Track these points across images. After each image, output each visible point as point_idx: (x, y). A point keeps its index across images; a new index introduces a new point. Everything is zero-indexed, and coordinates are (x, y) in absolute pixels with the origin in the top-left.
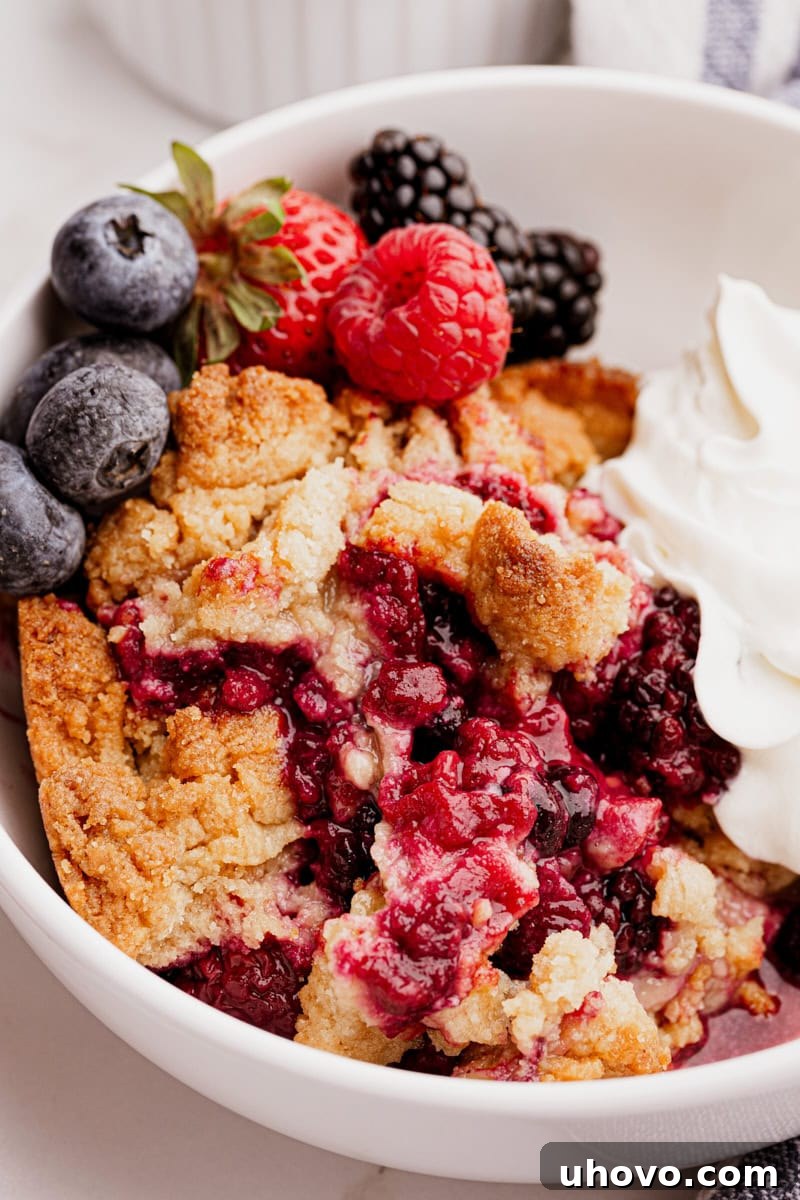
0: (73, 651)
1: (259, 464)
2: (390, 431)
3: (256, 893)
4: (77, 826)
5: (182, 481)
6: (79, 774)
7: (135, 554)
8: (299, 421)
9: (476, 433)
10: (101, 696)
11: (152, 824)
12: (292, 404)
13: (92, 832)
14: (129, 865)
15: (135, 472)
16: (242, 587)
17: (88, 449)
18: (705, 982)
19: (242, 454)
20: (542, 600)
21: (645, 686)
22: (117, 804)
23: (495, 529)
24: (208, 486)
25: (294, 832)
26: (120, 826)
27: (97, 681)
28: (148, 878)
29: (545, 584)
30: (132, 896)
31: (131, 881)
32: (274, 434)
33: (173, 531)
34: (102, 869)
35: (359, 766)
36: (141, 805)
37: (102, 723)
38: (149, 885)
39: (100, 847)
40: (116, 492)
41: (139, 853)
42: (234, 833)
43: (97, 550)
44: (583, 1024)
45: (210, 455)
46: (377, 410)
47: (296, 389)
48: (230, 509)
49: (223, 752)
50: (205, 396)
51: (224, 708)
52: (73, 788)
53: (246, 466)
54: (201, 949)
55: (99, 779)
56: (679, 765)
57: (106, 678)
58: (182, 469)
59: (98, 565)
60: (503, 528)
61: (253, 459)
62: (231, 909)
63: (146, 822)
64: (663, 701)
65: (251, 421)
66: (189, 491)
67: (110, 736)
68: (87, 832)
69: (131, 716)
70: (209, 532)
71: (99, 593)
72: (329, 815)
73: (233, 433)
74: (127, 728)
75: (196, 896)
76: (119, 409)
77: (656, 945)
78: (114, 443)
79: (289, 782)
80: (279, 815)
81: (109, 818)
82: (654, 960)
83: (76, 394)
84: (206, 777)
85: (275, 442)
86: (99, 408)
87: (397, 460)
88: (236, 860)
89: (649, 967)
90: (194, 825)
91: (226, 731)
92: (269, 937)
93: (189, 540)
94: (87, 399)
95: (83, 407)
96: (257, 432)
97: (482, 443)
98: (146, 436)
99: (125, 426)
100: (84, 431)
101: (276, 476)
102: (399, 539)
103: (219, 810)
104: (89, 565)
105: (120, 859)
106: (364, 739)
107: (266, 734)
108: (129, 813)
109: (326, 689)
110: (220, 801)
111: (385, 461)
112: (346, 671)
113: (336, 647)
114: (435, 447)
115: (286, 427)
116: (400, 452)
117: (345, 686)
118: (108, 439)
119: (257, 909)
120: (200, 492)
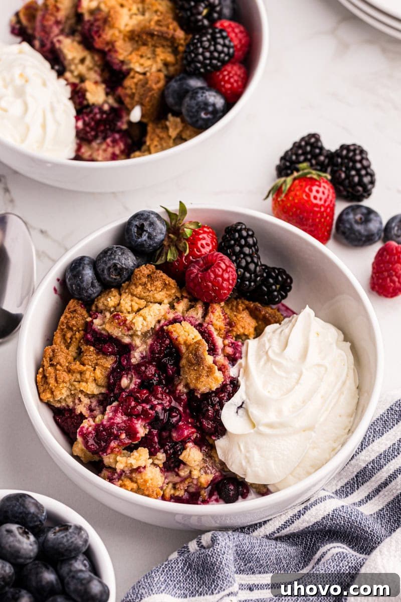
0: (76, 318)
1: (148, 296)
2: (190, 303)
3: (86, 401)
4: (49, 362)
5: (127, 291)
6: (57, 350)
7: (106, 303)
8: (165, 289)
9: (210, 314)
10: (77, 333)
11: (67, 370)
12: (166, 284)
13: (52, 365)
14: (54, 377)
15: (118, 277)
16: (119, 324)
17: (107, 259)
18: (189, 483)
19: (145, 291)
20: (196, 368)
21: (211, 400)
22: (61, 361)
24: (133, 295)
25: (103, 390)
26: (58, 367)
27: (78, 328)
28: (57, 383)
29: (199, 365)
30: (50, 385)
31: (52, 381)
32: (156, 290)
33: (117, 302)
34: (47, 375)
35: (125, 382)
36: (67, 364)
37: (74, 340)
38: (56, 385)
39: (50, 369)
41: (58, 376)
42: (87, 383)
43: (100, 297)
44: (137, 473)
45: (136, 288)
46: (188, 296)
47: (169, 281)
48: (134, 303)
49: (95, 362)
50: (141, 272)
51: (102, 352)
53: (144, 295)
54: (67, 408)
55: (61, 353)
56: (208, 425)
57: (81, 329)
58: (129, 287)
59: (97, 301)
61: (147, 294)
62: (77, 401)
63: (65, 369)
64: (213, 406)
65: (151, 284)
66: (127, 294)
67: (75, 344)
69: (82, 341)
70: (124, 307)
71: (94, 308)
72: (113, 391)
73: (145, 284)
74: (80, 344)
75: (71, 394)
76: (120, 254)
77: (178, 467)
79: (108, 377)
80: (103, 384)
81: (57, 363)
82: (177, 470)
84: (87, 366)
85: (155, 292)
86: (116, 251)
87: (185, 312)
88: (84, 390)
89: (175, 472)
90: (78, 376)
91: (99, 357)
93: (120, 307)
95: (112, 249)
96: (151, 287)
97: (210, 318)
101: (152, 301)
102: (174, 333)
103: (86, 376)
104: (96, 300)
105: (53, 375)
106: (130, 376)
107: (109, 362)
108: (63, 365)
109: (129, 359)
110: (88, 373)
111: (181, 311)
112: (136, 357)
113: (138, 350)
114: (197, 313)
115: (160, 290)
116: (187, 310)
117: (133, 361)
118: (114, 259)
119: (83, 405)
120: (130, 295)
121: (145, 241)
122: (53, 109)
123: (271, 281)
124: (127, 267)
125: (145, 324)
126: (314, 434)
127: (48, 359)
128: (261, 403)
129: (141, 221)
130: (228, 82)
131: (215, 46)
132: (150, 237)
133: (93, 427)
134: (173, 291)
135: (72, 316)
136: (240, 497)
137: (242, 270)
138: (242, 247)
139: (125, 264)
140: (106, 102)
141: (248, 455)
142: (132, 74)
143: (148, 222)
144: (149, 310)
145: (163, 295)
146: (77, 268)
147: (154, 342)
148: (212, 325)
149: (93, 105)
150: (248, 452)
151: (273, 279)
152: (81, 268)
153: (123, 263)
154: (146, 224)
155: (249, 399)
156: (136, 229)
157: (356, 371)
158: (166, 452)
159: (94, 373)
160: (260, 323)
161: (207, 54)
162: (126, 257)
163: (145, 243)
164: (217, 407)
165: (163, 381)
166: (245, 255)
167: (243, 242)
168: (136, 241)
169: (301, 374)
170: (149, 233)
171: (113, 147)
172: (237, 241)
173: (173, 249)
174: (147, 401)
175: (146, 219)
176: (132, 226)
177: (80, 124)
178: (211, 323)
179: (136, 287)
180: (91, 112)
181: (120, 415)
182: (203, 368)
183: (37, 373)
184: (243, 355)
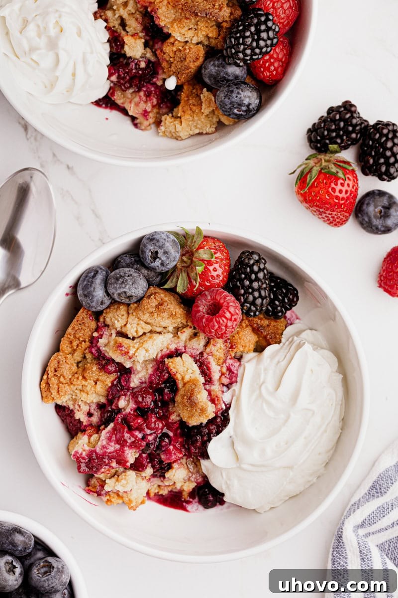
0: (84, 330)
2: (194, 331)
3: (85, 408)
4: (53, 371)
6: (62, 361)
7: (113, 319)
9: (211, 346)
10: (83, 343)
13: (55, 375)
14: (56, 389)
15: (127, 300)
16: (122, 354)
17: (118, 286)
19: (152, 319)
22: (65, 374)
23: (193, 386)
26: (62, 379)
27: (85, 339)
28: (59, 394)
31: (54, 393)
32: (162, 319)
33: (123, 324)
34: (51, 385)
35: (122, 403)
36: (70, 377)
38: (58, 396)
39: (54, 380)
40: (120, 301)
41: (60, 388)
43: (108, 310)
46: (193, 326)
48: (139, 329)
49: (97, 377)
50: (149, 304)
51: (104, 370)
52: (58, 363)
55: (65, 364)
57: (87, 340)
58: (136, 310)
59: (106, 313)
60: (195, 388)
61: (154, 321)
62: (77, 406)
63: (68, 382)
64: (202, 437)
65: (158, 314)
66: (134, 317)
67: (80, 351)
68: (54, 375)
70: (130, 330)
73: (152, 313)
74: (85, 352)
75: (72, 398)
76: (131, 283)
78: (124, 290)
79: (108, 391)
81: (61, 375)
83: (125, 273)
84: (89, 381)
86: (127, 280)
87: (188, 341)
88: (84, 399)
91: (101, 374)
92: (79, 419)
93: (126, 328)
94: (126, 276)
95: (123, 277)
96: (158, 316)
97: (211, 349)
98: (133, 294)
99: (129, 288)
100: (120, 282)
103: (87, 388)
105: (56, 386)
106: (127, 399)
107: (109, 380)
108: (66, 377)
109: (128, 381)
110: (89, 387)
111: (184, 340)
112: (135, 382)
113: (137, 376)
114: (198, 344)
115: (166, 319)
116: (190, 340)
117: (132, 385)
118: (124, 288)
119: (82, 412)
120: (137, 319)
121: (158, 266)
122: (84, 61)
123: (277, 303)
124: (136, 295)
125: (147, 355)
126: (291, 474)
127: (53, 369)
128: (247, 442)
129: (156, 247)
130: (268, 69)
131: (257, 41)
132: (162, 264)
133: (87, 453)
134: (179, 320)
135: (80, 328)
136: (218, 504)
137: (248, 305)
138: (251, 281)
140: (143, 56)
141: (228, 482)
142: (171, 40)
143: (162, 251)
144: (153, 343)
145: (168, 323)
146: (88, 289)
147: (154, 373)
148: (212, 355)
149: (130, 58)
150: (230, 479)
151: (279, 301)
152: (92, 289)
153: (133, 291)
154: (160, 252)
155: (236, 436)
156: (150, 254)
157: (344, 401)
158: (153, 467)
159: (95, 388)
160: (261, 339)
161: (248, 52)
162: (136, 287)
163: (157, 268)
164: (205, 438)
165: (159, 403)
166: (254, 290)
167: (253, 276)
168: (149, 264)
169: (288, 417)
170: (162, 261)
171: (146, 102)
172: (248, 277)
173: (184, 275)
174: (140, 429)
175: (161, 247)
176: (147, 249)
177: (114, 78)
178: (211, 354)
179: (144, 314)
180: (128, 64)
181: (113, 444)
182: (196, 410)
183: (41, 379)
184: (239, 379)
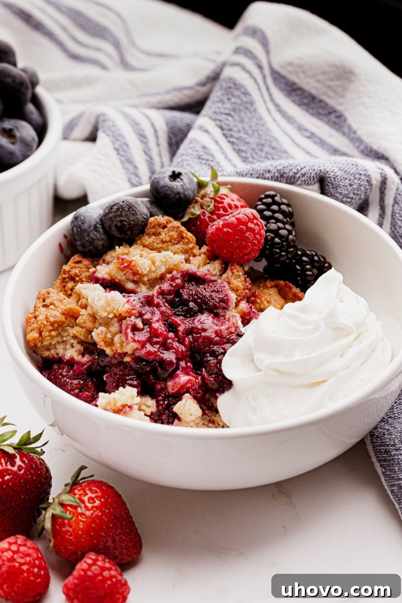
0: (80, 268)
2: (208, 261)
3: (78, 347)
5: (138, 242)
8: (182, 243)
12: (182, 237)
13: (44, 306)
14: (44, 315)
19: (158, 242)
30: (39, 323)
32: (171, 241)
33: (126, 251)
36: (62, 306)
38: (46, 323)
42: (82, 328)
45: (149, 237)
47: (186, 234)
52: (48, 294)
53: (157, 246)
61: (161, 245)
62: (68, 347)
66: (139, 245)
75: (63, 341)
76: (127, 209)
77: (172, 420)
85: (170, 244)
86: (121, 206)
87: (202, 267)
88: (77, 334)
90: (73, 321)
95: (118, 204)
97: (228, 274)
100: (114, 210)
105: (43, 313)
108: (57, 305)
111: (197, 265)
114: (214, 269)
115: (176, 242)
116: (204, 265)
119: (75, 350)
124: (136, 224)
125: (153, 268)
134: (191, 246)
135: (76, 266)
138: (274, 212)
139: (133, 220)
145: (178, 249)
153: (131, 219)
166: (277, 221)
178: (228, 281)
